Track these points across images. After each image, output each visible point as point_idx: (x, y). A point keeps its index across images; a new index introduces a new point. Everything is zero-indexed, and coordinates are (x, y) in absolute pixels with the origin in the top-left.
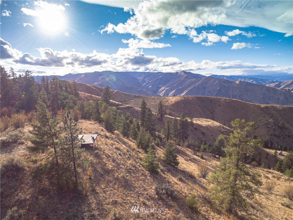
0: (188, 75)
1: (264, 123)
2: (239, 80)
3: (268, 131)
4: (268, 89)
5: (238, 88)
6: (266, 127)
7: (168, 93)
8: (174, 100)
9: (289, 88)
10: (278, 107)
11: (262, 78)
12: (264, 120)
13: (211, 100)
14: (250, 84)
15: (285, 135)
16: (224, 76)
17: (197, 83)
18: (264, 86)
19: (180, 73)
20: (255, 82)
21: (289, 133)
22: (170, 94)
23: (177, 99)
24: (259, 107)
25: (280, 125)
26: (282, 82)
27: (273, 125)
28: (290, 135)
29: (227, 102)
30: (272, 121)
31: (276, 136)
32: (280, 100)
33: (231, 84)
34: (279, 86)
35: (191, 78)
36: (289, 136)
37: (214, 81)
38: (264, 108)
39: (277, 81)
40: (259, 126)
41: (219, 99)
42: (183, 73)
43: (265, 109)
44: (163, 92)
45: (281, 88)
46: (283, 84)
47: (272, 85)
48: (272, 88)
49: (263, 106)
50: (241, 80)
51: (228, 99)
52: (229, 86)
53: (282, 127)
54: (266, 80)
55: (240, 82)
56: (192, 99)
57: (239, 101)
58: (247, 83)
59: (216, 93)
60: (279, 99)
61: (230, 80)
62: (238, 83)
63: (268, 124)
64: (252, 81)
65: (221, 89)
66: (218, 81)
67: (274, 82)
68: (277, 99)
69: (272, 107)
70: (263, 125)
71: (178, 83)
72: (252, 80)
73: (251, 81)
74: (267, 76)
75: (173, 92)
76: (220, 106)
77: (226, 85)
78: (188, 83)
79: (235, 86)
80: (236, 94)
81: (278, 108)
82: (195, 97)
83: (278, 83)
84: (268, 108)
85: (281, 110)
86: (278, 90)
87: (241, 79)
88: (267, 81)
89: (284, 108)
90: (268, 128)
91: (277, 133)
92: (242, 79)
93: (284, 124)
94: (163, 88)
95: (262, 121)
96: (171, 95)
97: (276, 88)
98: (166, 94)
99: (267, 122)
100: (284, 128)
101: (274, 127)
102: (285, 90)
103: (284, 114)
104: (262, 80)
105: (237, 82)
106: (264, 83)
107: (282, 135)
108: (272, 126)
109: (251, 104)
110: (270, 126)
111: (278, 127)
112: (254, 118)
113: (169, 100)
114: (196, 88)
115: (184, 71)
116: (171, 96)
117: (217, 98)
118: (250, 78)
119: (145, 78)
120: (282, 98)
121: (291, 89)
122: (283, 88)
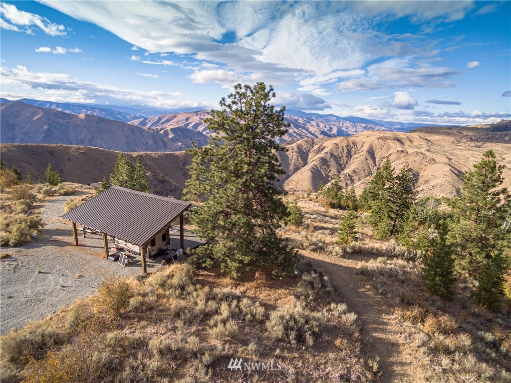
4: (132, 128)
5: (85, 127)
9: (157, 128)
10: (153, 155)
11: (121, 111)
14: (104, 120)
20: (109, 116)
25: (160, 178)
26: (148, 118)
27: (152, 180)
29: (82, 152)
30: (151, 174)
32: (149, 145)
33: (71, 119)
34: (144, 123)
39: (141, 117)
41: (67, 147)
45: (147, 127)
46: (149, 121)
47: (136, 122)
48: (136, 127)
49: (135, 154)
52: (67, 122)
53: (163, 181)
54: (126, 115)
55: (86, 115)
57: (102, 150)
59: (42, 136)
62: (83, 118)
65: (51, 129)
66: (42, 113)
67: (137, 118)
69: (147, 155)
73: (103, 115)
76: (70, 160)
77: (61, 121)
79: (79, 123)
80: (82, 137)
83: (142, 119)
85: (158, 159)
86: (144, 129)
88: (128, 116)
89: (160, 156)
92: (88, 110)
93: (164, 177)
97: (142, 127)
100: (165, 181)
101: (154, 183)
102: (153, 130)
104: (120, 113)
105: (82, 116)
106: (124, 119)
111: (158, 181)
117: (62, 146)
120: (150, 142)
121: (159, 128)
122: (149, 127)
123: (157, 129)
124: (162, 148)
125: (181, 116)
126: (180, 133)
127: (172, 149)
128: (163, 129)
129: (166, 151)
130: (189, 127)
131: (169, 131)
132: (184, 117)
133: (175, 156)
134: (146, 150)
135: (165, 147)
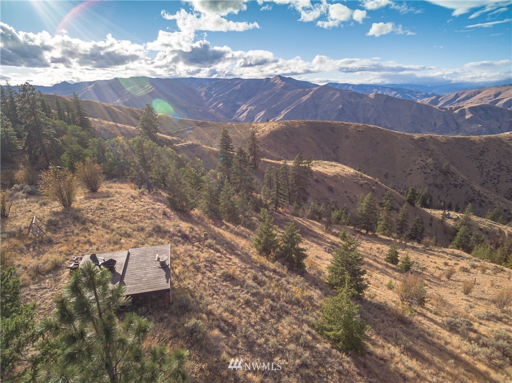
0: (288, 82)
1: (420, 165)
2: (374, 92)
3: (426, 179)
4: (421, 107)
5: (373, 106)
6: (423, 171)
7: (254, 117)
8: (268, 129)
9: (451, 106)
10: (439, 139)
11: (411, 89)
12: (419, 161)
13: (332, 128)
14: (392, 99)
15: (450, 184)
16: (349, 85)
17: (303, 98)
18: (413, 102)
19: (273, 79)
20: (399, 95)
21: (455, 181)
22: (257, 118)
23: (273, 127)
24: (412, 139)
25: (443, 168)
26: (441, 95)
27: (433, 168)
28: (457, 184)
29: (359, 131)
30: (432, 162)
31: (436, 186)
32: (437, 127)
33: (362, 99)
34: (435, 102)
35: (293, 89)
36: (456, 186)
37: (334, 94)
38: (418, 140)
39: (433, 95)
40: (411, 170)
41: (347, 125)
42: (278, 81)
43: (420, 142)
44: (245, 114)
45: (438, 106)
46: (442, 99)
47: (426, 101)
48: (425, 105)
49: (417, 136)
50: (378, 92)
51: (361, 124)
52: (358, 101)
53: (446, 172)
54: (416, 92)
55: (376, 95)
56: (301, 126)
57: (380, 129)
58: (387, 96)
59: (336, 114)
60: (435, 125)
61: (360, 92)
62: (373, 97)
63: (425, 167)
64: (396, 95)
65: (344, 108)
66: (339, 94)
67: (429, 96)
68: (433, 124)
69: (431, 137)
70: (418, 169)
71: (270, 97)
72: (395, 92)
73: (392, 94)
74: (417, 86)
75: (262, 113)
76: (348, 138)
77: (353, 100)
78: (288, 97)
79: (368, 102)
80: (369, 116)
81: (439, 141)
82: (305, 123)
83: (434, 97)
84: (424, 140)
85: (445, 143)
86: (435, 108)
87: (377, 90)
88: (418, 94)
89: (448, 140)
90: (426, 173)
91: (439, 181)
92: (379, 90)
93: (449, 167)
94: (244, 107)
95: (417, 162)
96: (259, 119)
97: (432, 106)
98: (251, 118)
99: (424, 164)
100: (449, 173)
101: (434, 172)
102: (446, 109)
103: (448, 150)
104: (410, 92)
105: (372, 95)
106: (413, 98)
107: (446, 184)
108: (432, 170)
109: (398, 134)
110: (428, 171)
111: (440, 171)
112: (403, 157)
113: (260, 128)
114: (303, 106)
115: (279, 76)
116: (259, 121)
117: (343, 124)
118: (392, 88)
119: (210, 89)
120: (440, 123)
121: (453, 107)
122: (442, 105)
123: (451, 108)
124: (453, 130)
125: (488, 91)
126: (482, 112)
127: (467, 132)
128: (459, 107)
129: (457, 134)
130: (497, 105)
131: (467, 111)
132: (493, 92)
133: (471, 141)
134: (433, 131)
135: (458, 129)
